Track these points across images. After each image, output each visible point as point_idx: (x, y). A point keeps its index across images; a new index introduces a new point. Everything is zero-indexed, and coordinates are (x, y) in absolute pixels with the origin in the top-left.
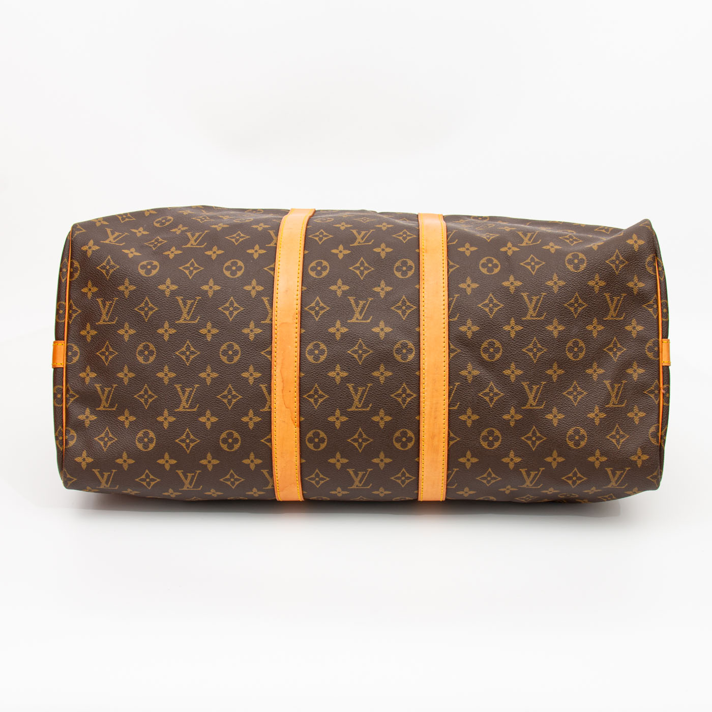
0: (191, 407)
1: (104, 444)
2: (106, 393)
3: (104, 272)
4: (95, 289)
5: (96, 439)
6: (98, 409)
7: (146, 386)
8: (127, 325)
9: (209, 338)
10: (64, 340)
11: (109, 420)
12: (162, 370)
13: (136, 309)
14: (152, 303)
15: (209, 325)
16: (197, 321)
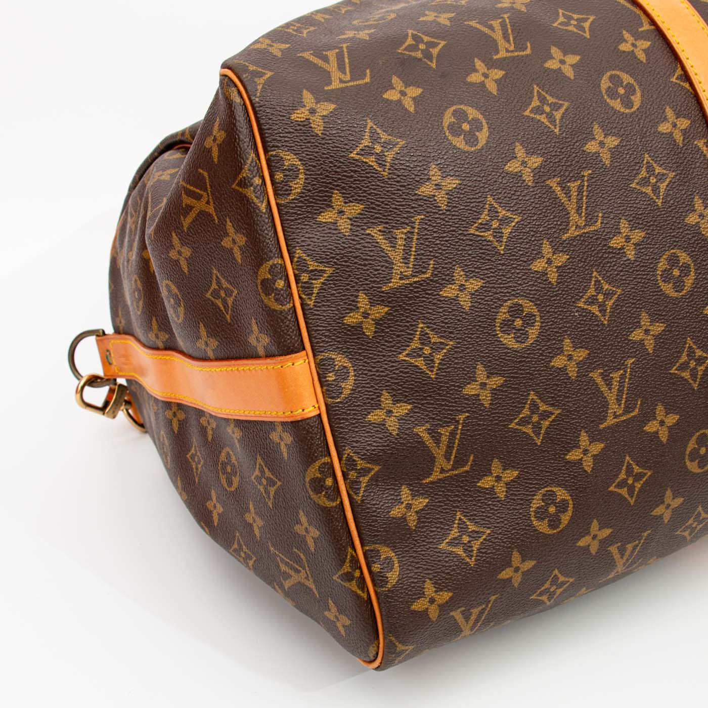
0: (628, 409)
1: (465, 551)
2: (444, 439)
3: (371, 160)
4: (355, 209)
5: (443, 546)
6: (428, 480)
7: (532, 396)
8: (459, 274)
9: (631, 254)
10: (304, 349)
11: (457, 496)
12: (560, 351)
13: (472, 231)
14: (504, 208)
15: (624, 226)
16: (599, 223)
